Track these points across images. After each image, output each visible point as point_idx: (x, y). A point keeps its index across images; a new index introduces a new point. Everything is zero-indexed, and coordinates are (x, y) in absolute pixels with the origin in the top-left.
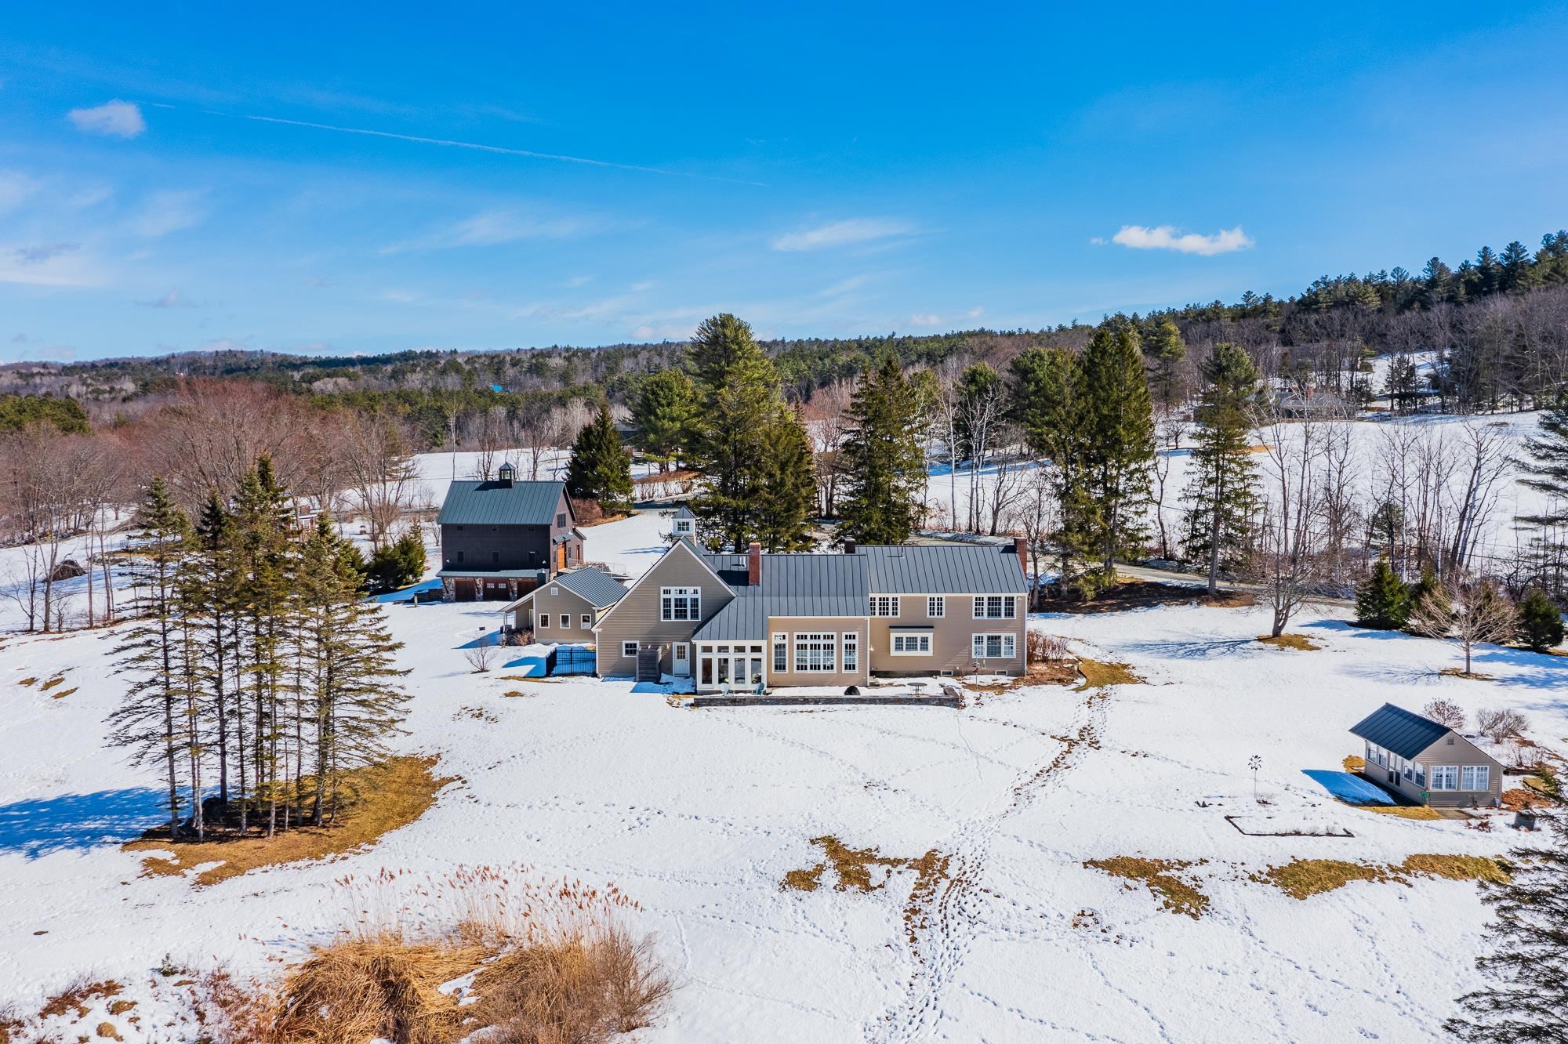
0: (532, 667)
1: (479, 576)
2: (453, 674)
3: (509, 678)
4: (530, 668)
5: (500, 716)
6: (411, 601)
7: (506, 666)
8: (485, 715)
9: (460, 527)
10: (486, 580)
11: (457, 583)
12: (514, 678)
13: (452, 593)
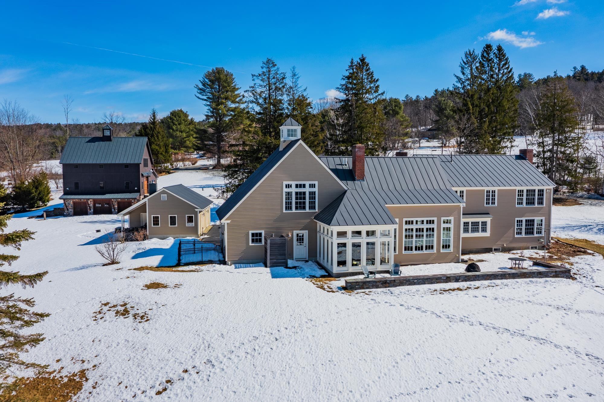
0: (160, 257)
1: (90, 199)
2: (83, 268)
3: (141, 269)
4: (159, 258)
5: (149, 312)
6: (42, 216)
7: (134, 257)
8: (132, 312)
9: (77, 166)
10: (95, 201)
11: (74, 203)
12: (147, 268)
13: (71, 210)
